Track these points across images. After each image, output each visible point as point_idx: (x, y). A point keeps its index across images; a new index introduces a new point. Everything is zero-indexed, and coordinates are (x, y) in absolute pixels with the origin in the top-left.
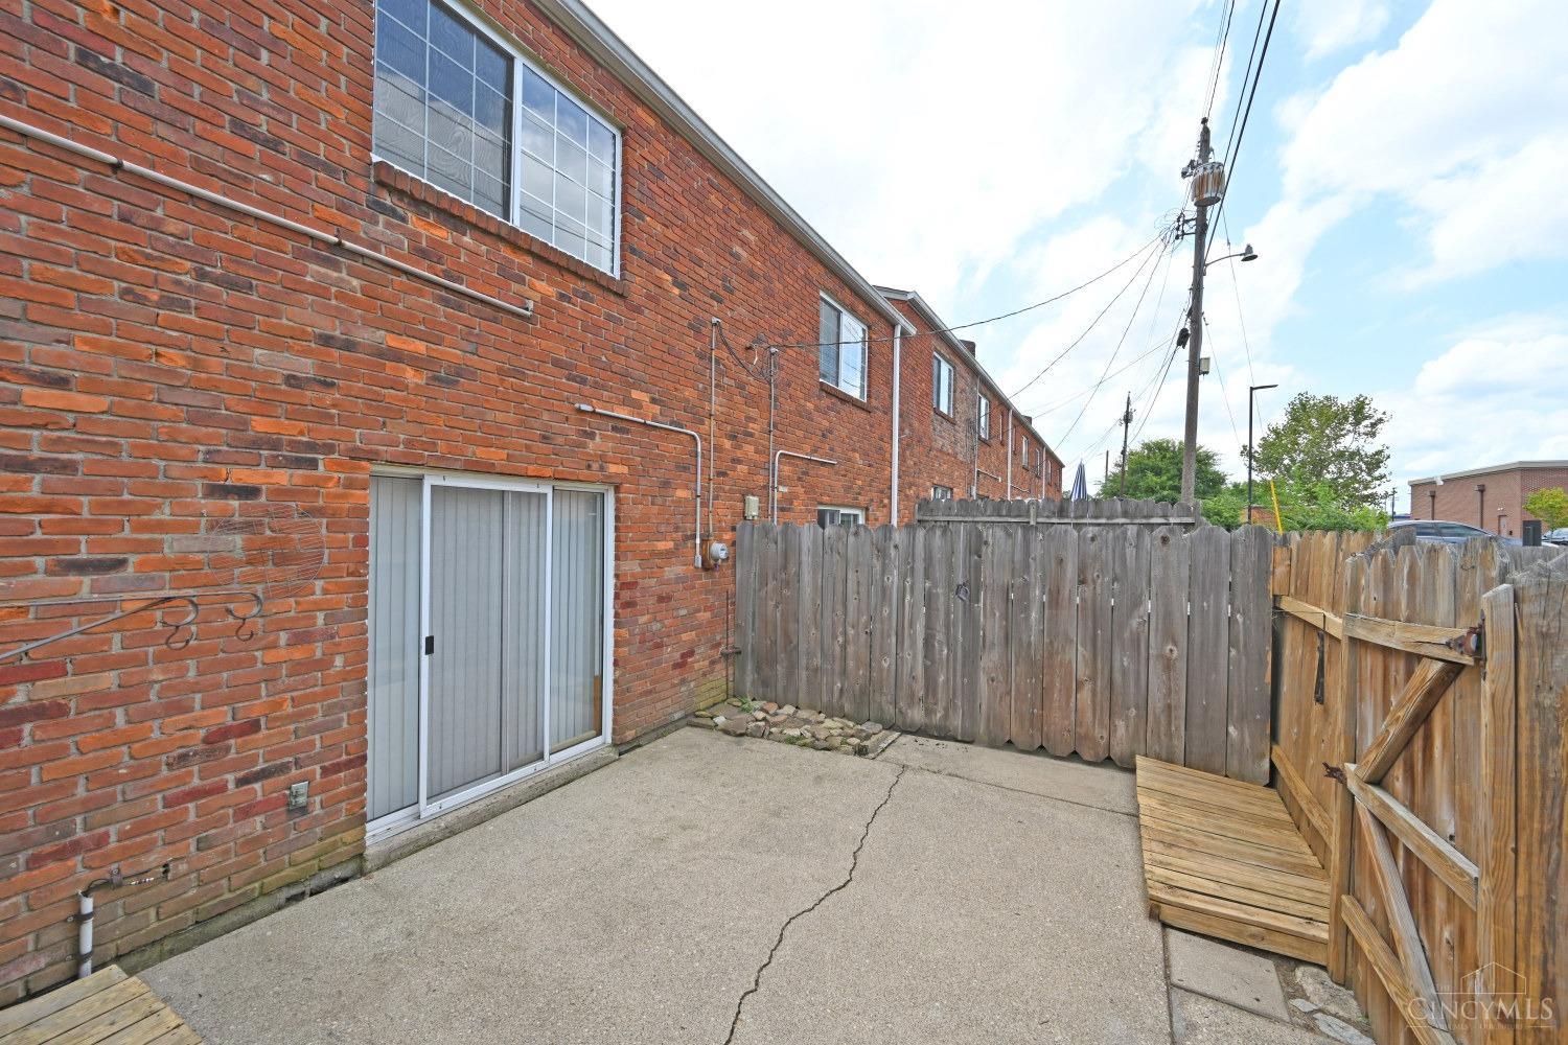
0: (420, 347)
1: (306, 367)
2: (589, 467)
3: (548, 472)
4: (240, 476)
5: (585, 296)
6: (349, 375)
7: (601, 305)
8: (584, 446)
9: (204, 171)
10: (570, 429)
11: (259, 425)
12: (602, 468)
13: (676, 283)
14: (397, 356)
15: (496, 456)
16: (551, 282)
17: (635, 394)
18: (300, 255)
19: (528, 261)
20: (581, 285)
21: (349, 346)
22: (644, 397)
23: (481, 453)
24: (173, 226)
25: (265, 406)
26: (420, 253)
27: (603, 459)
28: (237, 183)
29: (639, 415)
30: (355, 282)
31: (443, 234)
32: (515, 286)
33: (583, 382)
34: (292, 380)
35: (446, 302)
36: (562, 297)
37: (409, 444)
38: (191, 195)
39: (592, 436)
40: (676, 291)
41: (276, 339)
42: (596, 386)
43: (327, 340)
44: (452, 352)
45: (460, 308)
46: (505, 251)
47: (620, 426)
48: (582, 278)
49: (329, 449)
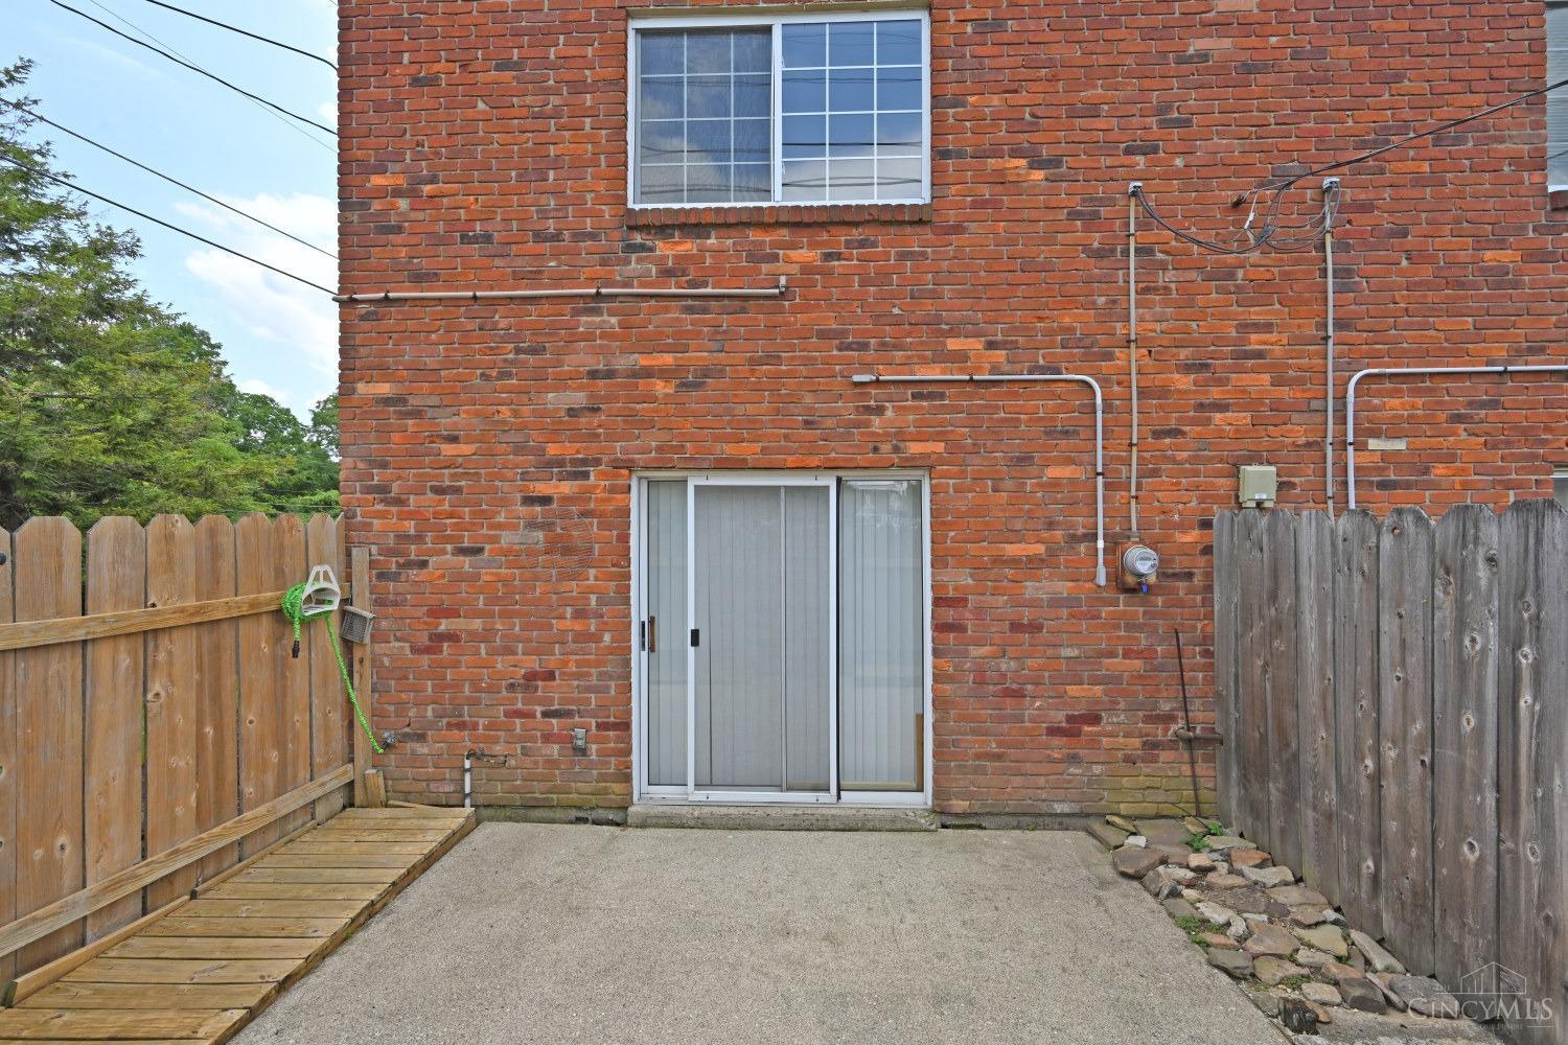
0: (668, 359)
1: (579, 398)
2: (876, 450)
3: (815, 461)
4: (541, 488)
5: (862, 244)
6: (609, 399)
8: (867, 424)
9: (519, 277)
10: (847, 409)
11: (552, 450)
12: (896, 449)
13: (1036, 163)
14: (648, 373)
15: (749, 450)
16: (812, 245)
17: (953, 344)
18: (576, 312)
19: (784, 234)
20: (856, 234)
21: (610, 374)
22: (975, 345)
23: (728, 450)
24: (503, 323)
25: (554, 434)
26: (667, 273)
27: (901, 436)
28: (534, 277)
29: (962, 371)
30: (614, 320)
31: (689, 246)
32: (765, 267)
33: (864, 347)
34: (572, 412)
35: (690, 310)
36: (828, 257)
37: (659, 449)
38: (511, 298)
39: (880, 411)
40: (1038, 175)
41: (562, 383)
42: (883, 346)
43: (593, 374)
44: (697, 356)
45: (705, 311)
46: (753, 235)
47: (924, 391)
48: (856, 224)
49: (597, 462)
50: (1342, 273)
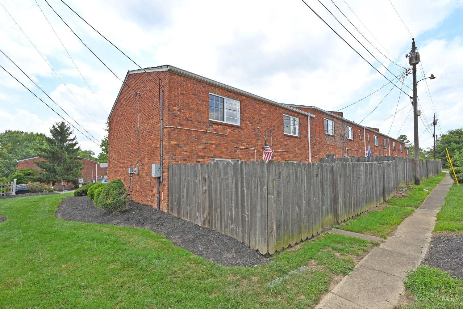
0: (214, 142)
1: (203, 147)
2: (236, 156)
3: (230, 157)
4: (198, 160)
5: (235, 130)
6: (207, 147)
7: (237, 130)
8: (235, 153)
9: (196, 127)
10: (233, 151)
11: (200, 154)
12: (238, 156)
13: (250, 123)
14: (212, 144)
15: (223, 155)
16: (230, 129)
17: (243, 143)
18: (203, 134)
19: (227, 127)
20: (234, 128)
21: (207, 143)
22: (245, 144)
23: (222, 155)
24: (194, 134)
25: (200, 152)
26: (214, 130)
27: (238, 155)
28: (198, 128)
29: (244, 147)
30: (208, 136)
31: (217, 127)
32: (225, 131)
33: (235, 143)
34: (203, 149)
35: (217, 136)
36: (232, 131)
37: (213, 155)
38: (195, 130)
39: (236, 151)
40: (250, 124)
41: (201, 144)
42: (237, 143)
43: (205, 143)
44: (218, 142)
45: (219, 136)
46: (224, 126)
47: (241, 149)
48: (234, 127)
49: (206, 156)
50: (272, 140)
